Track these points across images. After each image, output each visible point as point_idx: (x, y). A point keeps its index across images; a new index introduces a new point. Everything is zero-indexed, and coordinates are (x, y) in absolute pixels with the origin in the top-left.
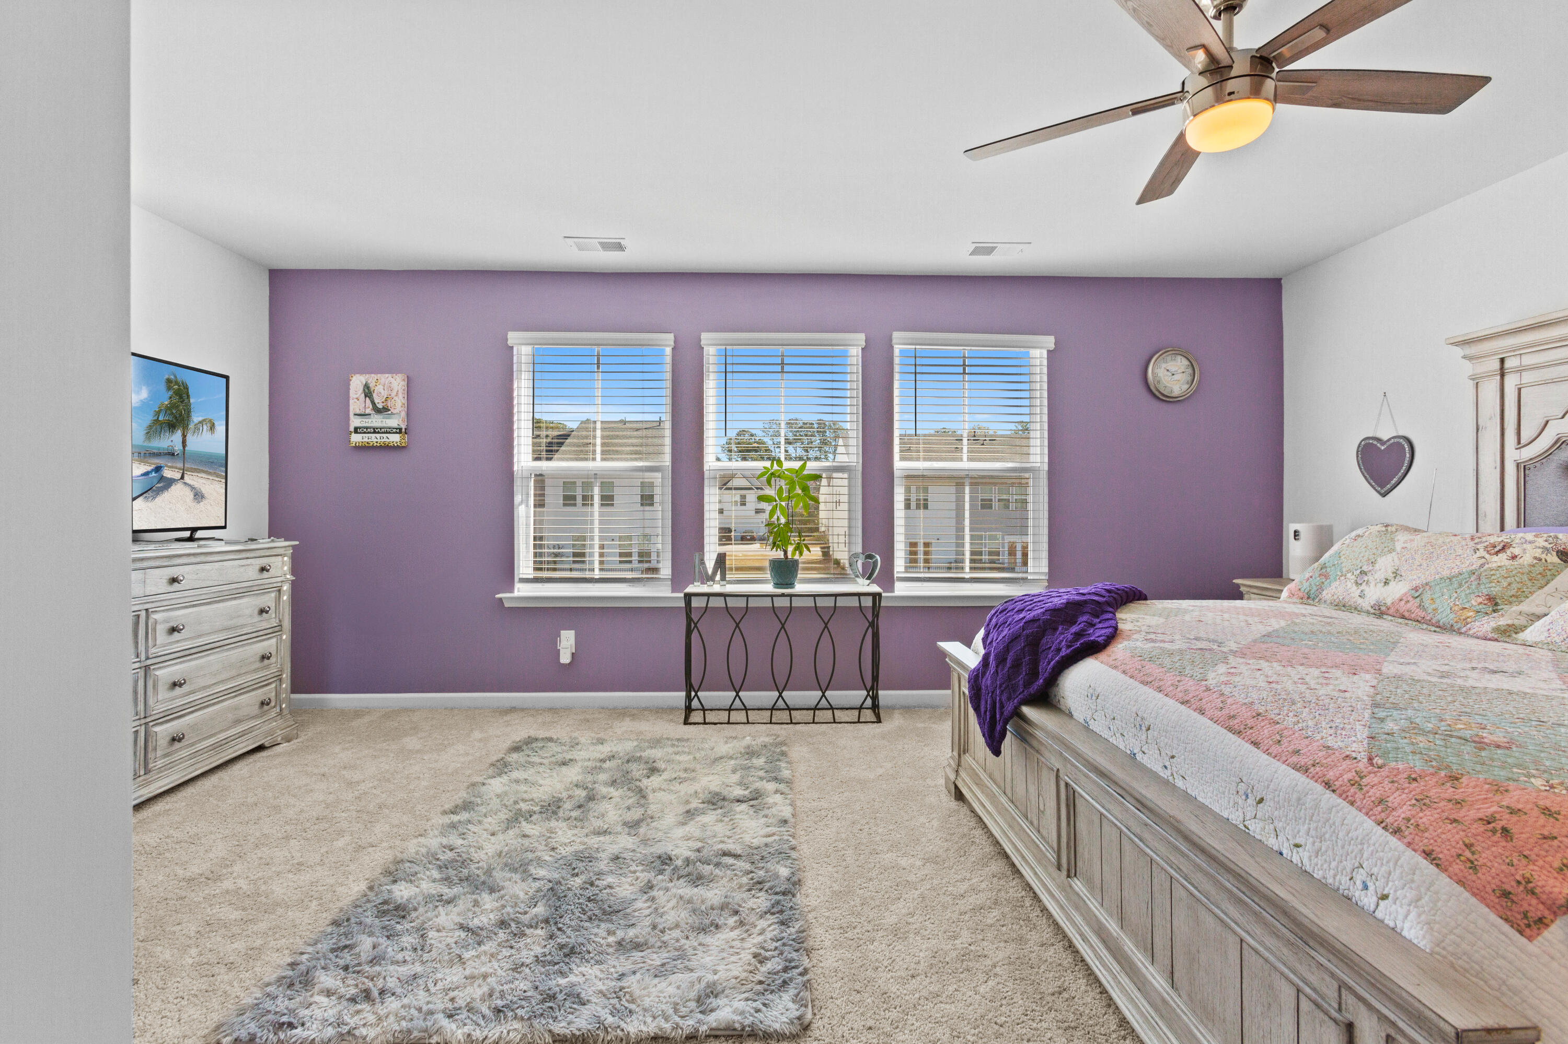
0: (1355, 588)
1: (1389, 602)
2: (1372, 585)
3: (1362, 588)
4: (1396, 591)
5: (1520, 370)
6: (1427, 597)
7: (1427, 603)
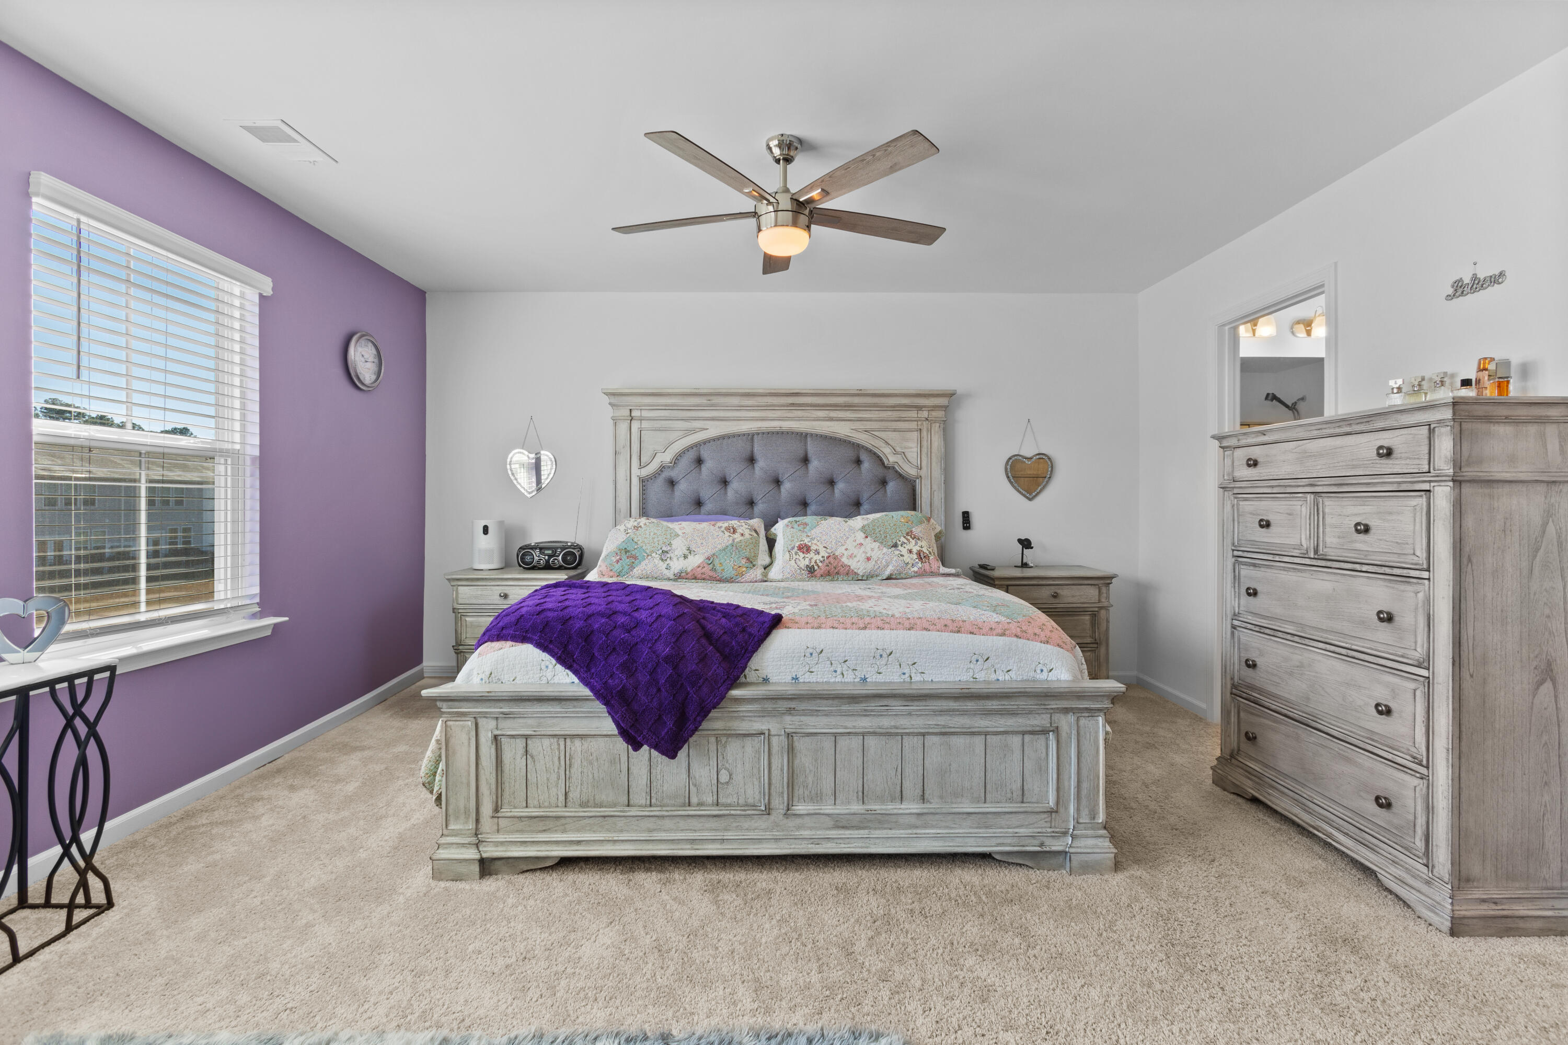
0: (661, 563)
1: (689, 570)
2: (675, 559)
3: (667, 563)
4: (694, 561)
5: (641, 419)
6: (717, 562)
7: (718, 567)
